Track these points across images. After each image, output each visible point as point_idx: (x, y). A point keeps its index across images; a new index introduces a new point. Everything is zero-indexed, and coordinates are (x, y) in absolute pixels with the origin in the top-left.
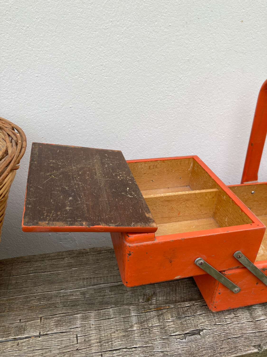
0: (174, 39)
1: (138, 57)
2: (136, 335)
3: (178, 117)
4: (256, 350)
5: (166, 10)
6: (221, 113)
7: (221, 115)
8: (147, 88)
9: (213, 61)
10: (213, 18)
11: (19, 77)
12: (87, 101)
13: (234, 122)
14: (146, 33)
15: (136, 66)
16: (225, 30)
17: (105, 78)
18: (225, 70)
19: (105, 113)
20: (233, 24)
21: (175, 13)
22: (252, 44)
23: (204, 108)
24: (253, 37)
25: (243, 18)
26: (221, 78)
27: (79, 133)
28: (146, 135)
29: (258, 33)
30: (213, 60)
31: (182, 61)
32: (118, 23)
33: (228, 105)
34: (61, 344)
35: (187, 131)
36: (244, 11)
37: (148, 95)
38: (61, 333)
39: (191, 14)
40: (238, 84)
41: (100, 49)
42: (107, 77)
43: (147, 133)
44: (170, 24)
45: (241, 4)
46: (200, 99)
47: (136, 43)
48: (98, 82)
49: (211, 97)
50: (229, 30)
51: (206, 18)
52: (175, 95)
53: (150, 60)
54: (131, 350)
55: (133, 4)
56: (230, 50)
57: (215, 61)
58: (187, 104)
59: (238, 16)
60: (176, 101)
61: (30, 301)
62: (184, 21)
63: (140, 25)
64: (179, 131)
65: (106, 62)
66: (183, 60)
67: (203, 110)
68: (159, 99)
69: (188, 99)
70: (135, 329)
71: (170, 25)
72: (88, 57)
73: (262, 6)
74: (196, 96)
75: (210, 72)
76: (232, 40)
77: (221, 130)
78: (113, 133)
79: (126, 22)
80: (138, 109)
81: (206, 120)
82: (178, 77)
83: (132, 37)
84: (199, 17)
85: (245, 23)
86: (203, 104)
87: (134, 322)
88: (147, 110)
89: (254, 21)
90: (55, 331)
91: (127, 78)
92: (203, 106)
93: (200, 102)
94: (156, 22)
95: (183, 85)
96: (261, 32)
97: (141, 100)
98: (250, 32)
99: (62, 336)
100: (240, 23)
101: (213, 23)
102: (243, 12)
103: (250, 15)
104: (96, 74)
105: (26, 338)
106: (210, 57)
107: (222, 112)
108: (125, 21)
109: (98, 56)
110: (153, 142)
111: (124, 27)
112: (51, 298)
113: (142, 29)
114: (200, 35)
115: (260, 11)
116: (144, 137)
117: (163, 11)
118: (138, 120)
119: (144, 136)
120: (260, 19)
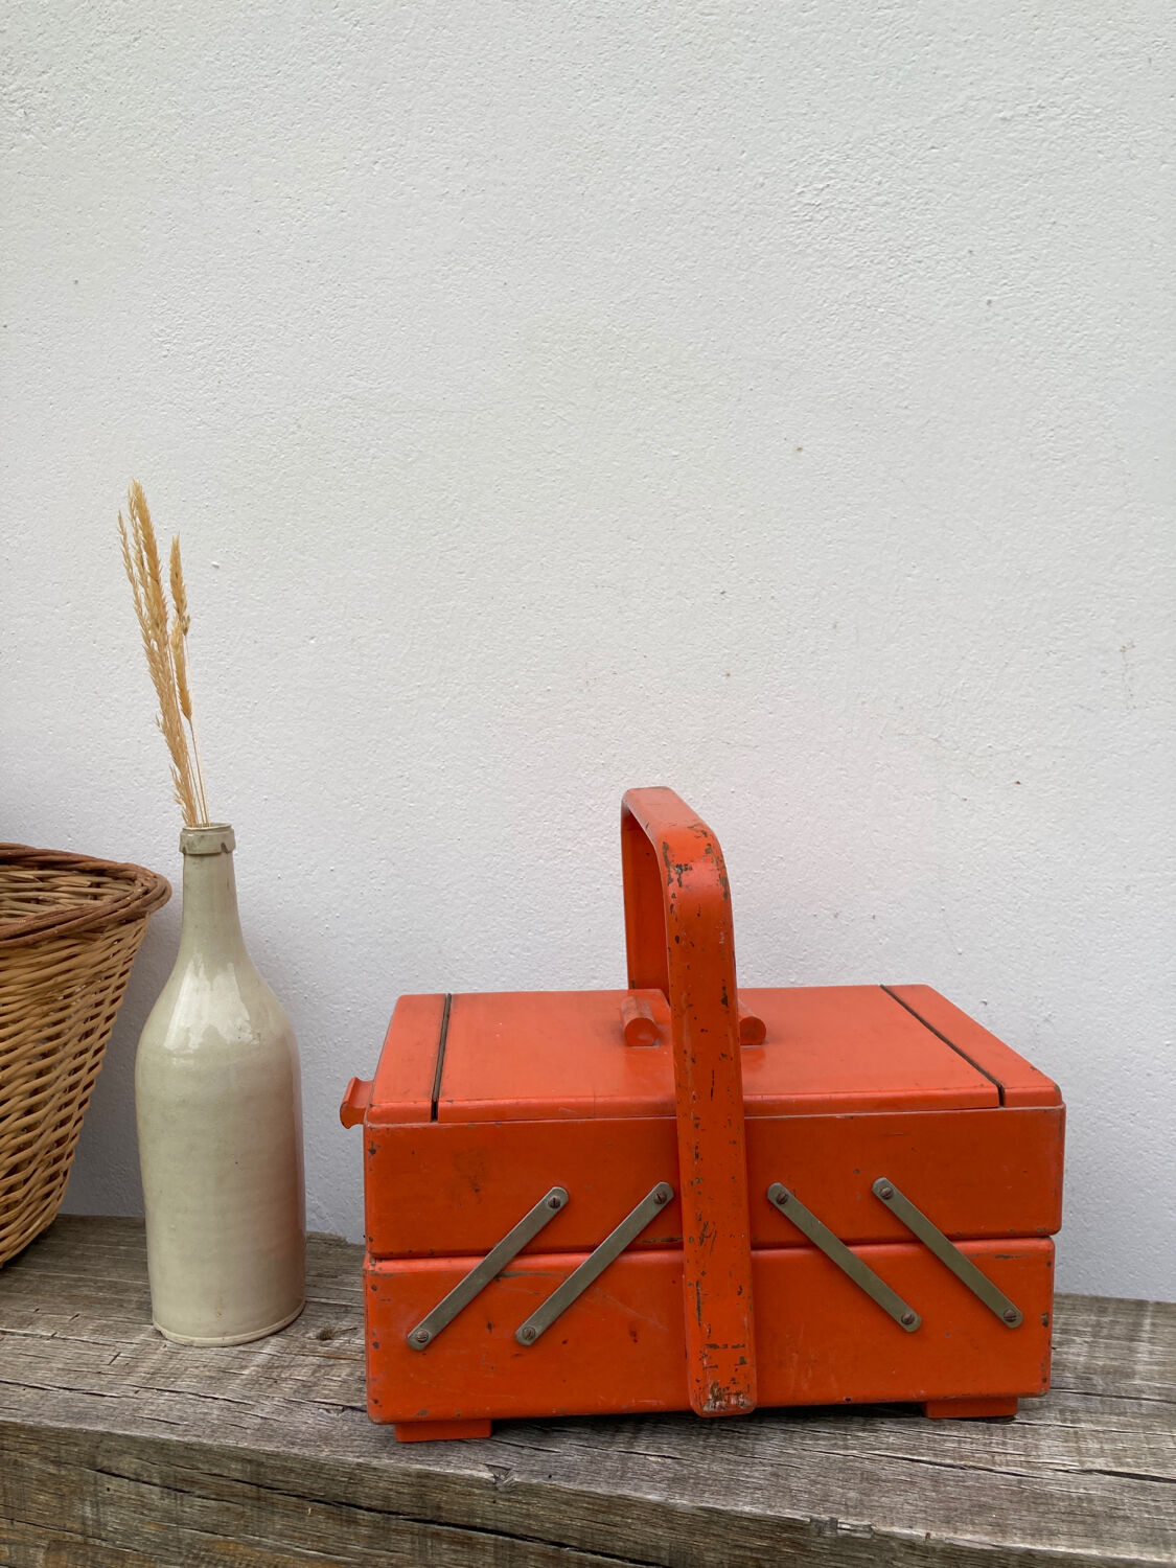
0: (561, 718)
1: (482, 758)
2: (238, 1381)
3: (597, 908)
4: (487, 1475)
5: (536, 660)
8: (509, 829)
10: (650, 670)
11: (230, 801)
12: (368, 857)
14: (496, 707)
15: (479, 778)
16: (689, 696)
17: (410, 805)
19: (410, 887)
20: (706, 682)
24: (768, 710)
25: (729, 668)
26: (701, 808)
27: (349, 936)
28: (514, 951)
29: (780, 699)
31: (589, 767)
32: (434, 689)
34: (79, 1358)
36: (727, 651)
37: (513, 847)
38: (94, 1343)
39: (595, 664)
40: (754, 826)
41: (398, 743)
42: (412, 803)
43: (516, 945)
44: (549, 688)
45: (717, 638)
48: (394, 814)
50: (698, 694)
51: (632, 672)
52: (581, 848)
53: (510, 764)
54: (203, 1399)
55: (463, 652)
56: (711, 740)
59: (715, 664)
60: (587, 864)
61: (80, 1286)
62: (580, 681)
63: (480, 691)
64: (606, 947)
65: (410, 769)
66: (590, 764)
68: (540, 858)
70: (246, 1372)
71: (549, 690)
72: (371, 759)
73: (776, 638)
76: (710, 716)
78: (430, 939)
79: (451, 687)
80: (489, 880)
82: (581, 804)
83: (465, 716)
84: (614, 670)
85: (736, 677)
87: (256, 1363)
88: (512, 886)
89: (761, 672)
90: (85, 1338)
91: (459, 806)
94: (516, 683)
95: (599, 824)
96: (788, 695)
98: (756, 697)
99: (90, 1349)
100: (724, 678)
101: (652, 682)
102: (725, 655)
103: (747, 661)
104: (388, 796)
105: (25, 1335)
106: (659, 756)
108: (448, 685)
109: (394, 757)
110: (537, 974)
111: (448, 696)
112: (127, 1290)
113: (485, 699)
114: (623, 708)
115: (772, 648)
116: (512, 956)
117: (529, 661)
118: (491, 909)
119: (511, 953)
120: (775, 667)
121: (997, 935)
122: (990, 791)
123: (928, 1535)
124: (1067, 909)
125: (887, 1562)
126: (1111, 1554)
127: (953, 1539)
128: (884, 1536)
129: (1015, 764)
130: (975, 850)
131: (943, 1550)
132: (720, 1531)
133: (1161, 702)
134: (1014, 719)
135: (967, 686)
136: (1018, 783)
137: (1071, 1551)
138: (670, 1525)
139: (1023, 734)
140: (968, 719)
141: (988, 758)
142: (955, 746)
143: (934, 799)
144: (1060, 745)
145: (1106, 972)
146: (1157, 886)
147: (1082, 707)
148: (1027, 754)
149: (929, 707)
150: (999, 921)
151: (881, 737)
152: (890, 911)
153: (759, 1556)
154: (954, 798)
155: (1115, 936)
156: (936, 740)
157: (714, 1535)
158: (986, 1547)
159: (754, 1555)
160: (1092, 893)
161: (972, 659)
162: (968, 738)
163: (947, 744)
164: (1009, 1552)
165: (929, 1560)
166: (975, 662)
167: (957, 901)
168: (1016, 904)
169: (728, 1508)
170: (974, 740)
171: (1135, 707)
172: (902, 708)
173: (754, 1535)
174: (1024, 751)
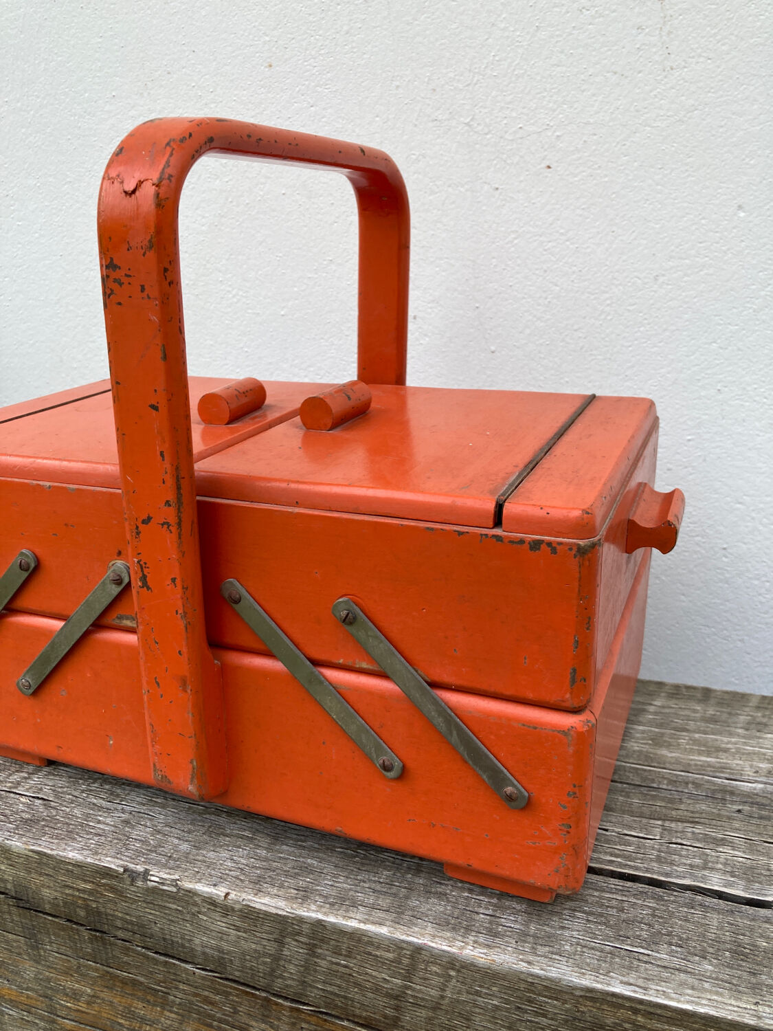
0: (128, 126)
1: (68, 173)
5: (99, 64)
6: (282, 310)
7: (283, 315)
9: (224, 170)
10: (200, 67)
13: (322, 338)
14: (72, 118)
15: (68, 193)
17: (18, 223)
18: (261, 193)
20: (251, 76)
21: (118, 67)
22: (312, 119)
23: (234, 296)
24: (309, 103)
25: (270, 57)
26: (257, 213)
29: (319, 89)
30: (224, 167)
32: (19, 104)
33: (296, 289)
35: (210, 357)
36: (267, 39)
39: (151, 64)
40: (305, 229)
42: (20, 221)
44: (114, 94)
45: (257, 24)
46: (220, 271)
47: (59, 143)
49: (245, 266)
50: (244, 90)
51: (184, 70)
53: (91, 178)
55: (37, 62)
57: (231, 170)
58: (193, 284)
59: (258, 55)
62: (139, 84)
63: (57, 102)
67: (235, 300)
69: (191, 270)
71: (114, 96)
73: (311, 18)
74: (208, 262)
75: (227, 199)
76: (258, 113)
77: (294, 360)
79: (32, 100)
80: (91, 294)
81: (249, 329)
84: (168, 69)
85: (277, 68)
86: (230, 283)
89: (300, 60)
91: (56, 222)
92: (230, 289)
93: (220, 279)
94: (86, 91)
96: (327, 85)
97: (92, 272)
98: (297, 89)
100: (267, 69)
101: (202, 80)
102: (265, 43)
103: (286, 48)
107: (284, 307)
108: (30, 98)
111: (31, 110)
113: (62, 110)
115: (309, 31)
117: (94, 66)
120: (313, 53)
121: (528, 331)
122: (522, 178)
123: (227, 894)
124: (594, 302)
125: (194, 914)
126: (400, 935)
127: (250, 900)
128: (187, 891)
129: (546, 146)
130: (507, 243)
131: (241, 911)
132: (51, 872)
133: (702, 59)
134: (545, 94)
135: (497, 58)
136: (549, 167)
137: (362, 926)
138: (10, 862)
139: (554, 111)
140: (499, 98)
141: (519, 141)
142: (486, 130)
143: (467, 190)
144: (592, 121)
145: (633, 366)
146: (686, 275)
147: (615, 73)
148: (558, 133)
149: (461, 86)
150: (530, 317)
151: (416, 125)
152: (429, 310)
153: (86, 896)
154: (486, 187)
155: (642, 329)
156: (467, 124)
157: (47, 875)
158: (280, 912)
159: (81, 895)
160: (620, 284)
161: (503, 25)
162: (499, 119)
163: (480, 128)
164: (301, 920)
165: (229, 917)
166: (504, 29)
167: (491, 298)
168: (546, 298)
169: (54, 853)
170: (505, 122)
171: (672, 69)
172: (434, 90)
173: (78, 878)
174: (555, 132)
